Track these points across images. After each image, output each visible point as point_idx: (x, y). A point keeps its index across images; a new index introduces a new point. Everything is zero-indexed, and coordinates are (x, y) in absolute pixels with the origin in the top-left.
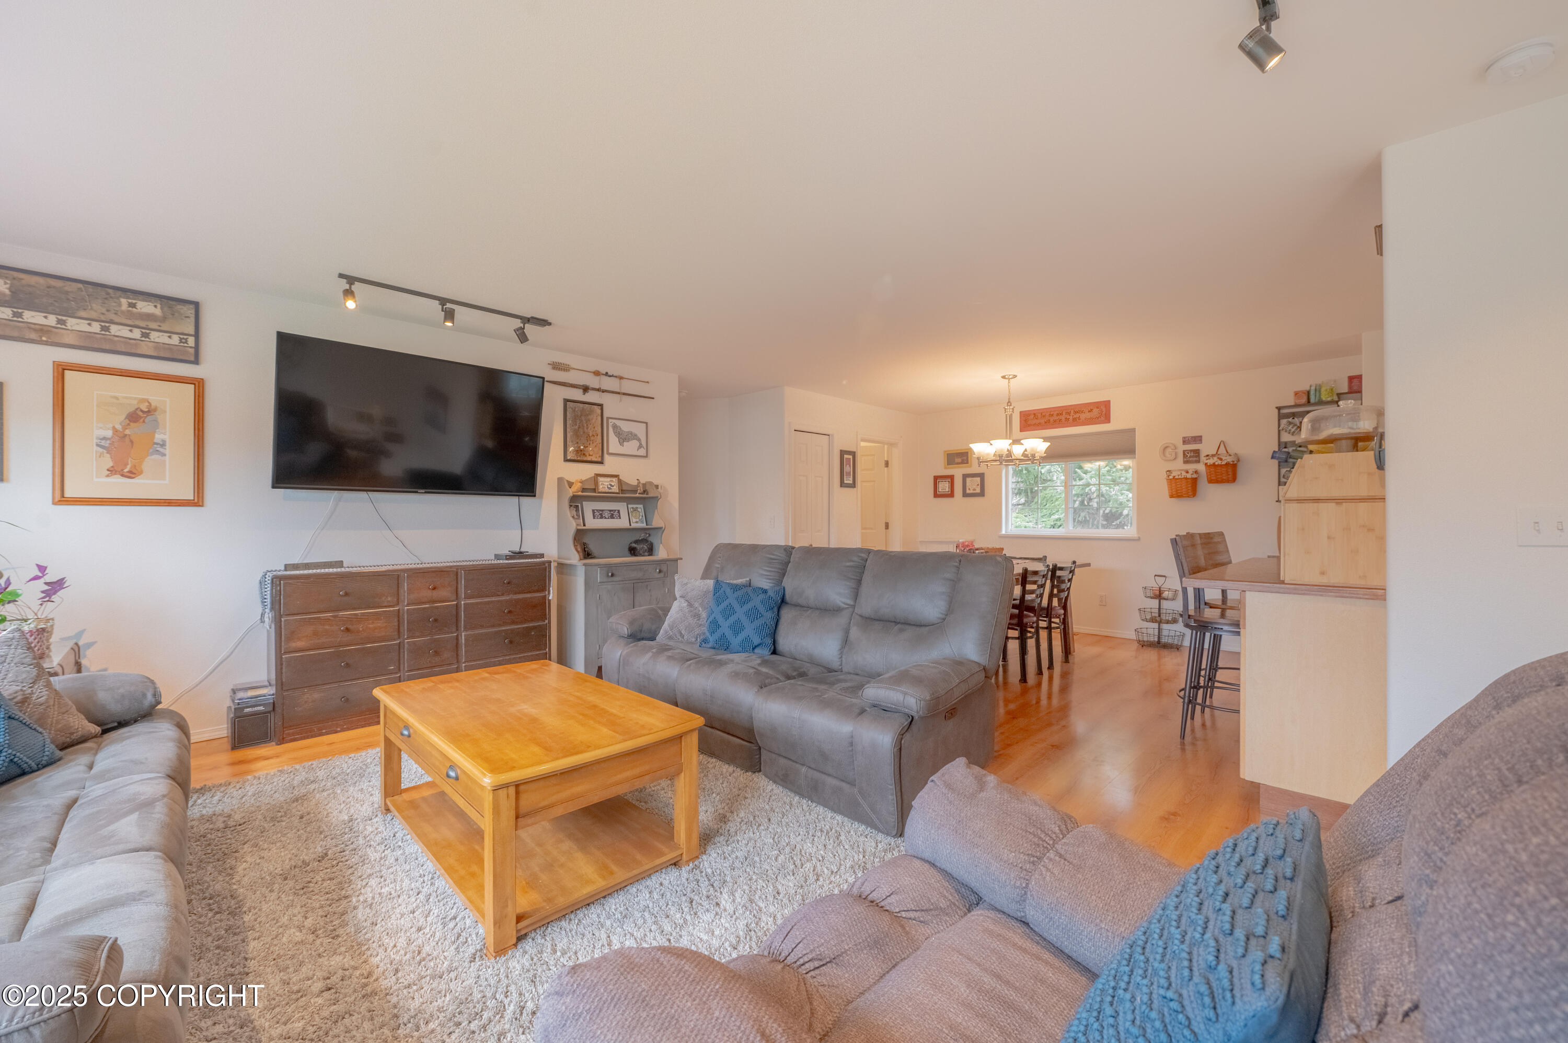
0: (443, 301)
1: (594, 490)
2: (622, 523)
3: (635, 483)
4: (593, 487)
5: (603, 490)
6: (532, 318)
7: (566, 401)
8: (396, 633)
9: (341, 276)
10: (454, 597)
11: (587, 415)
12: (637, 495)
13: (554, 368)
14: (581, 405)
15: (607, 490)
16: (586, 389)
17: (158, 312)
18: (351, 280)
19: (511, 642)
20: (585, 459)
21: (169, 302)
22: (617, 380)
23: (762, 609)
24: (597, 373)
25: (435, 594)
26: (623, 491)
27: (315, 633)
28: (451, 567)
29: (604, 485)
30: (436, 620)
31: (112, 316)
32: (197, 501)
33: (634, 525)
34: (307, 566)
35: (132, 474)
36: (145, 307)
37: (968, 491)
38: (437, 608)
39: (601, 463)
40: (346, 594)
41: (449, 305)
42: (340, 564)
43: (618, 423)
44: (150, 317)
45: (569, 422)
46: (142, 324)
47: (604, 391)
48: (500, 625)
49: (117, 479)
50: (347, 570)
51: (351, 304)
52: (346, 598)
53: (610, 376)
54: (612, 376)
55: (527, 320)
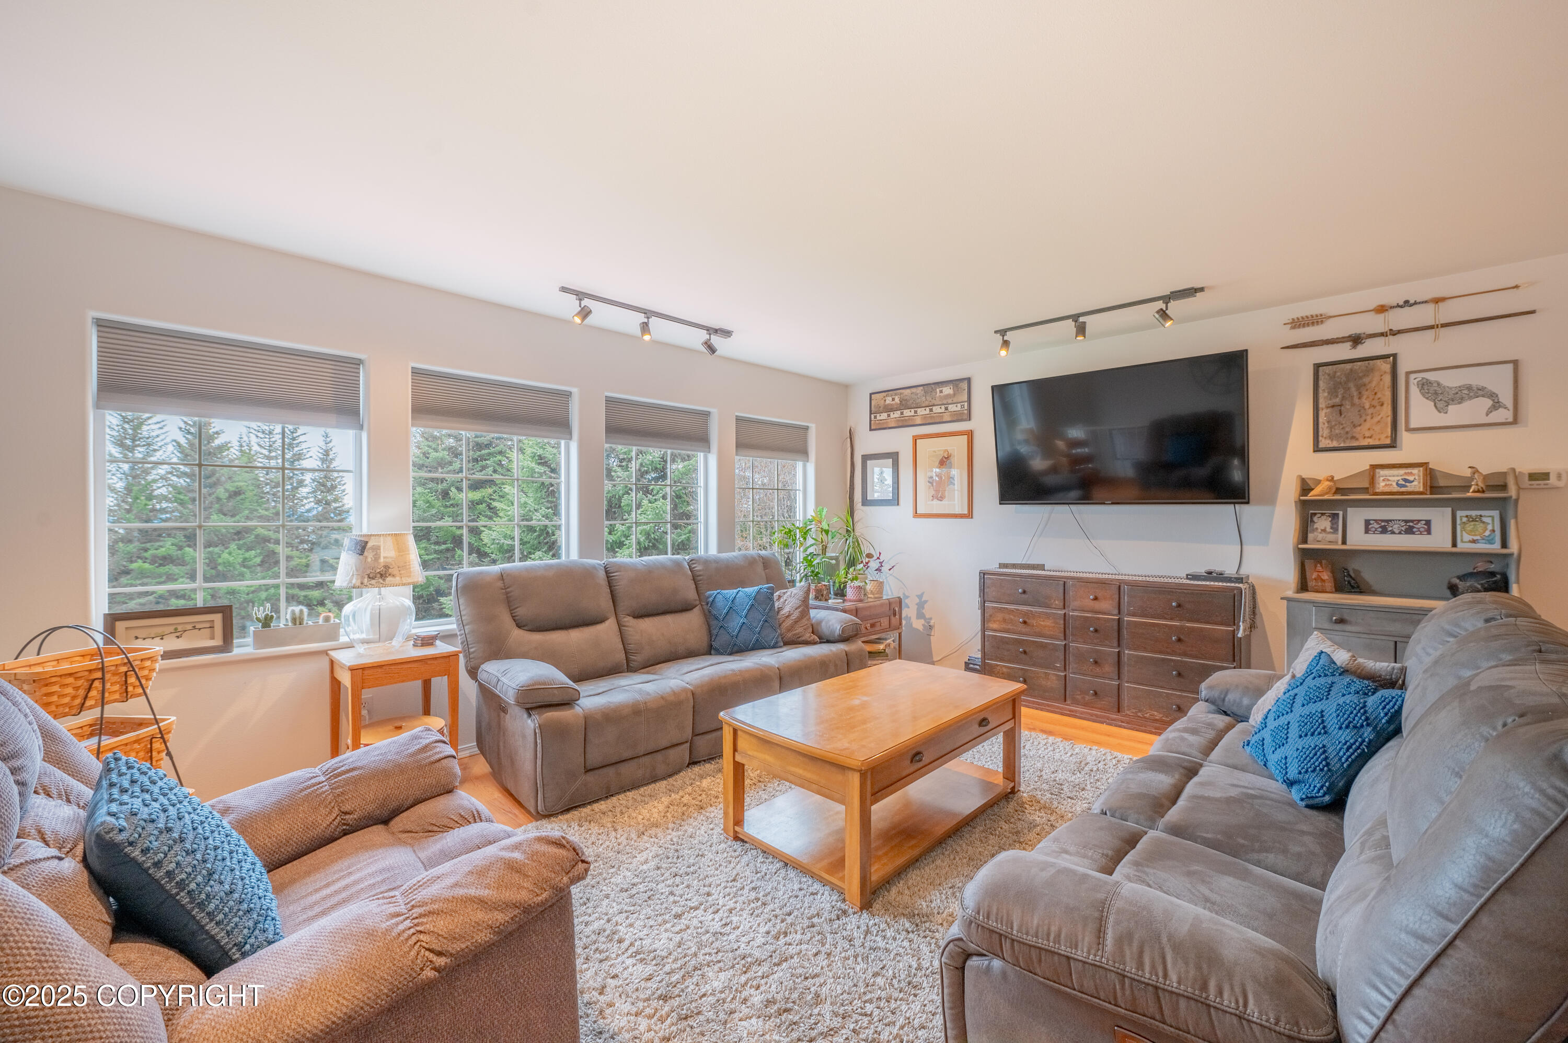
0: (1076, 318)
1: (1365, 490)
2: (1439, 540)
3: (1468, 473)
4: (1366, 485)
5: (1387, 489)
6: (1172, 293)
7: (1317, 367)
8: (1062, 635)
9: (996, 332)
10: (1116, 612)
11: (1361, 378)
12: (1469, 494)
13: (1295, 327)
14: (1349, 366)
15: (1396, 489)
16: (1356, 340)
17: (951, 392)
18: (1003, 332)
20: (1354, 444)
21: (955, 383)
22: (1431, 307)
24: (1381, 309)
25: (1097, 605)
26: (1434, 489)
27: (1004, 620)
28: (1112, 580)
29: (1387, 481)
30: (1096, 631)
31: (934, 402)
32: (970, 515)
33: (1462, 547)
34: (1014, 566)
35: (941, 499)
36: (948, 390)
38: (1098, 619)
39: (1393, 445)
40: (1024, 592)
41: (1081, 319)
42: (1041, 567)
43: (1431, 376)
44: (948, 396)
45: (1323, 395)
46: (945, 402)
47: (1398, 333)
48: (1168, 654)
49: (936, 502)
50: (1048, 573)
51: (1003, 353)
52: (1023, 596)
53: (1411, 305)
54: (1415, 303)
55: (1167, 299)
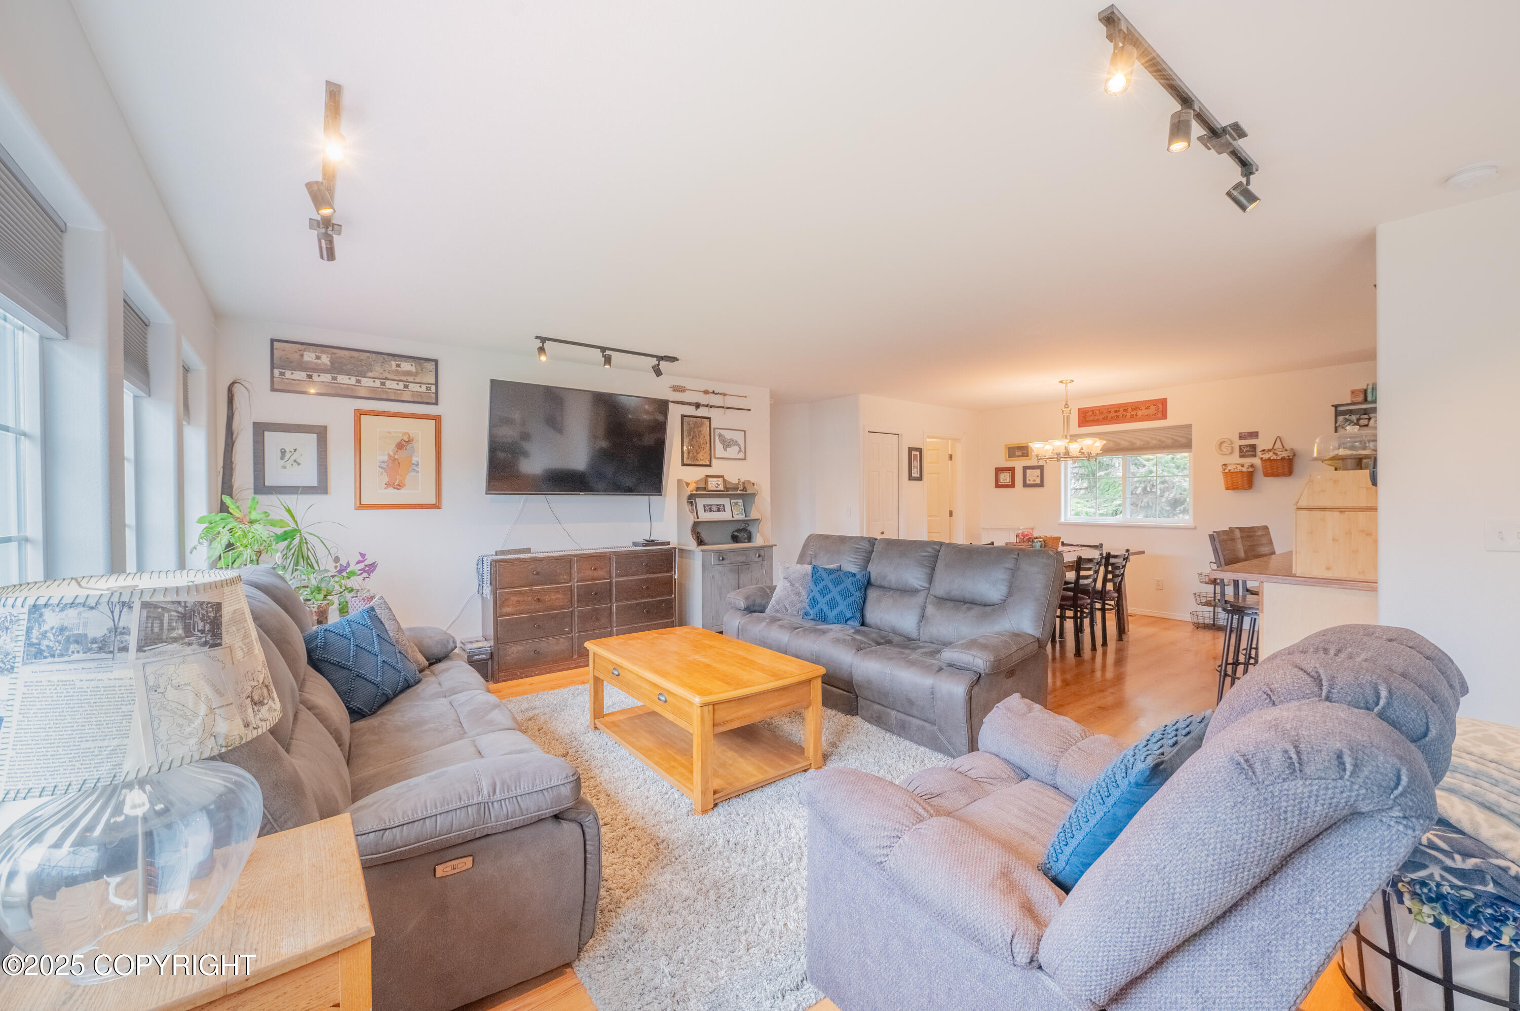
0: (603, 349)
1: (705, 489)
2: (726, 516)
3: (736, 482)
4: (704, 486)
5: (712, 489)
6: (665, 356)
7: (683, 416)
8: (569, 603)
9: (537, 337)
10: (608, 576)
11: (699, 427)
12: (739, 492)
13: (674, 391)
14: (694, 419)
15: (715, 489)
16: (698, 406)
17: (413, 369)
18: (543, 340)
19: (648, 612)
20: (697, 463)
21: (419, 360)
22: (721, 397)
23: (852, 589)
24: (706, 392)
25: (596, 574)
26: (727, 489)
27: (518, 602)
28: (606, 553)
29: (713, 484)
30: (596, 594)
31: (386, 375)
32: (437, 506)
33: (736, 517)
34: (509, 552)
35: (399, 487)
36: (406, 366)
37: (1028, 482)
38: (597, 584)
39: (710, 466)
40: (538, 573)
41: (608, 352)
42: (528, 550)
43: (723, 432)
44: (408, 373)
45: (685, 433)
46: (404, 378)
47: (712, 407)
48: (641, 598)
49: (391, 491)
50: (534, 555)
51: (543, 358)
52: (536, 577)
53: (716, 394)
54: (718, 394)
55: (661, 358)
